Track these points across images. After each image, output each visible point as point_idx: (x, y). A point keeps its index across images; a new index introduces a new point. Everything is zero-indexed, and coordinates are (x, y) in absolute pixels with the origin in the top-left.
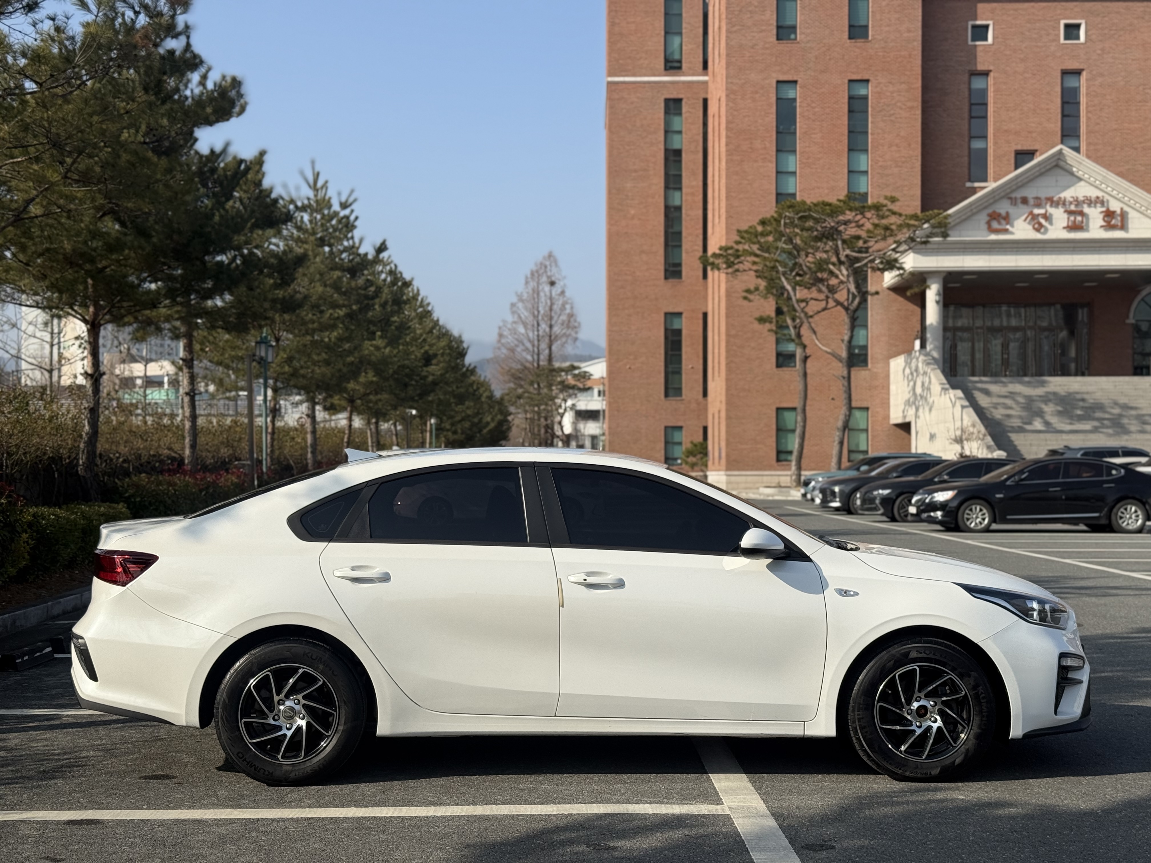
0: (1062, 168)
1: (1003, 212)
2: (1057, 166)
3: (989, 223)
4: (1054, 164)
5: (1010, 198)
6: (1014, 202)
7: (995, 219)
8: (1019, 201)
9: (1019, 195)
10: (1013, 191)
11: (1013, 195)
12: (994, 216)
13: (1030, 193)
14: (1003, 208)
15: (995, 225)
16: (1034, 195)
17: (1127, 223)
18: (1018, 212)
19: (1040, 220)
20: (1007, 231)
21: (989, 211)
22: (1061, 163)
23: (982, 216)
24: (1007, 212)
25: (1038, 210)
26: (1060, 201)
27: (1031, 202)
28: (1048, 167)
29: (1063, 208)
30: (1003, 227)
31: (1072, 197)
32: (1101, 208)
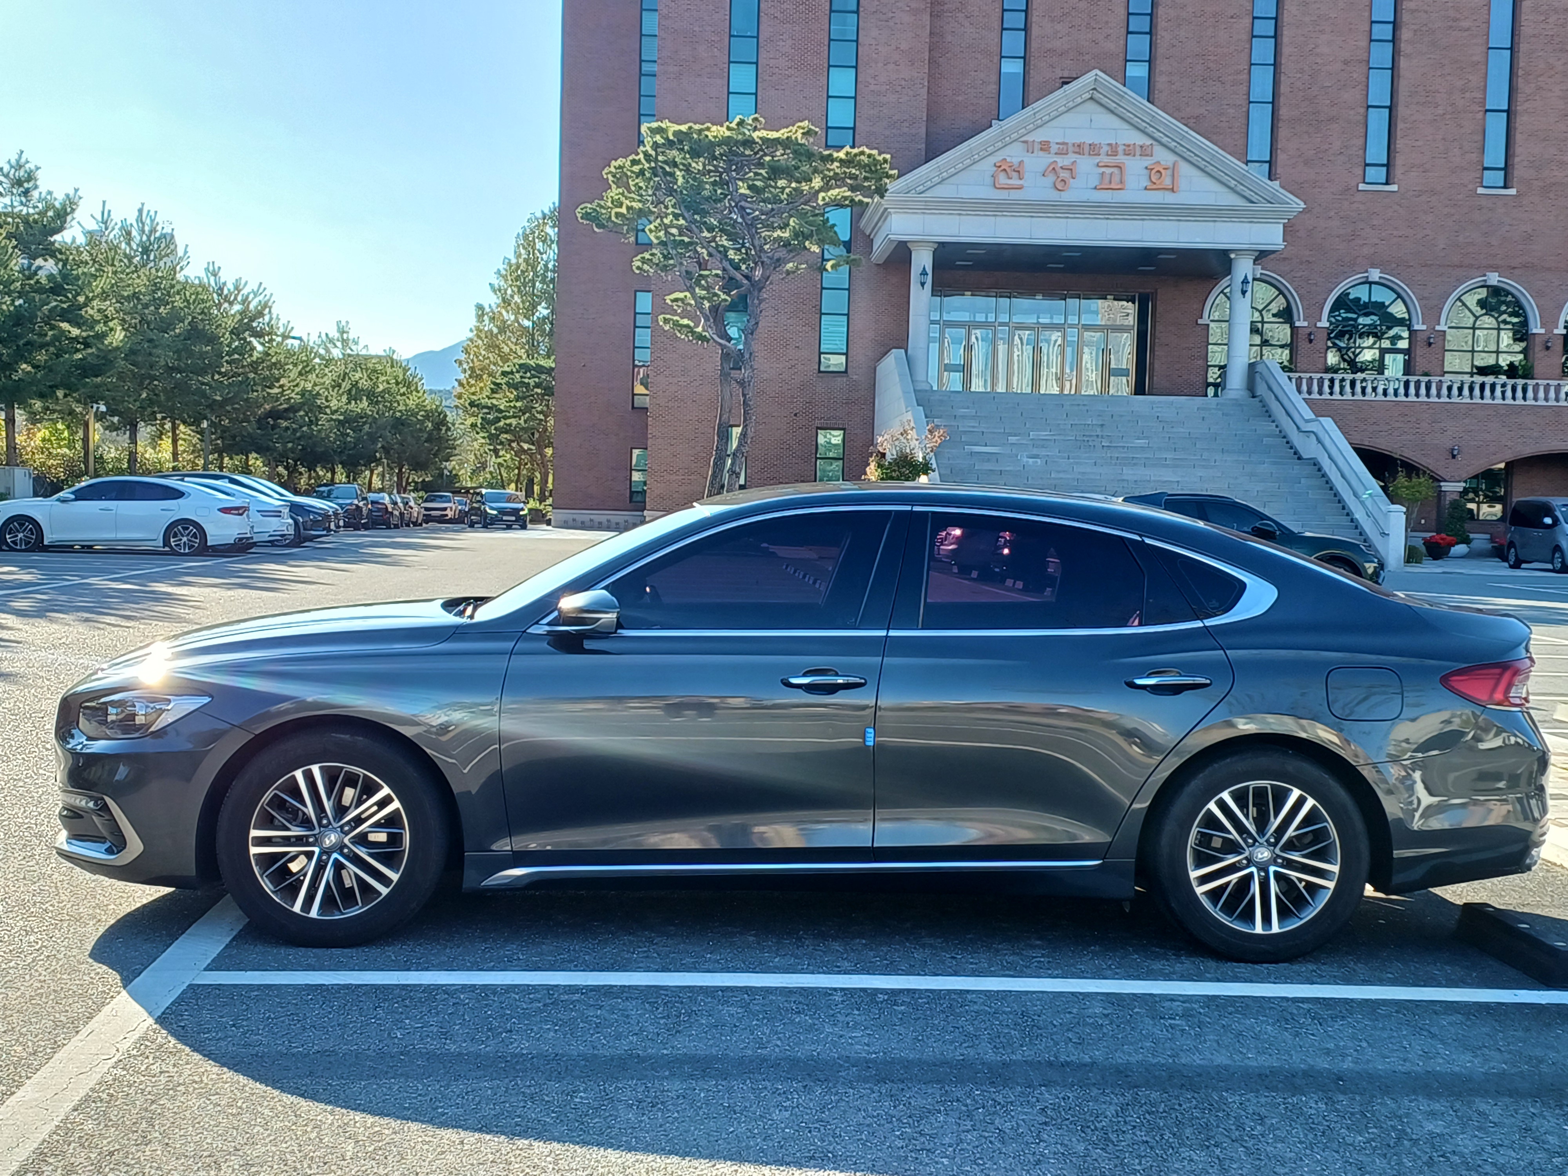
0: (1097, 102)
1: (1015, 161)
2: (1096, 99)
3: (996, 176)
4: (1088, 98)
5: (1028, 142)
6: (1029, 147)
7: (1003, 170)
8: (1037, 147)
9: (1038, 136)
10: (1030, 136)
11: (1035, 141)
12: (1004, 167)
13: (1055, 135)
14: (1014, 154)
15: (1002, 179)
16: (1062, 140)
17: (1182, 184)
18: (1036, 163)
19: (1064, 174)
20: (1020, 188)
21: (997, 158)
22: (1097, 95)
23: (987, 166)
24: (1021, 162)
25: (1063, 161)
26: (1093, 149)
27: (1054, 148)
28: (1079, 100)
29: (1097, 159)
30: (1015, 182)
31: (1110, 145)
32: (1148, 162)
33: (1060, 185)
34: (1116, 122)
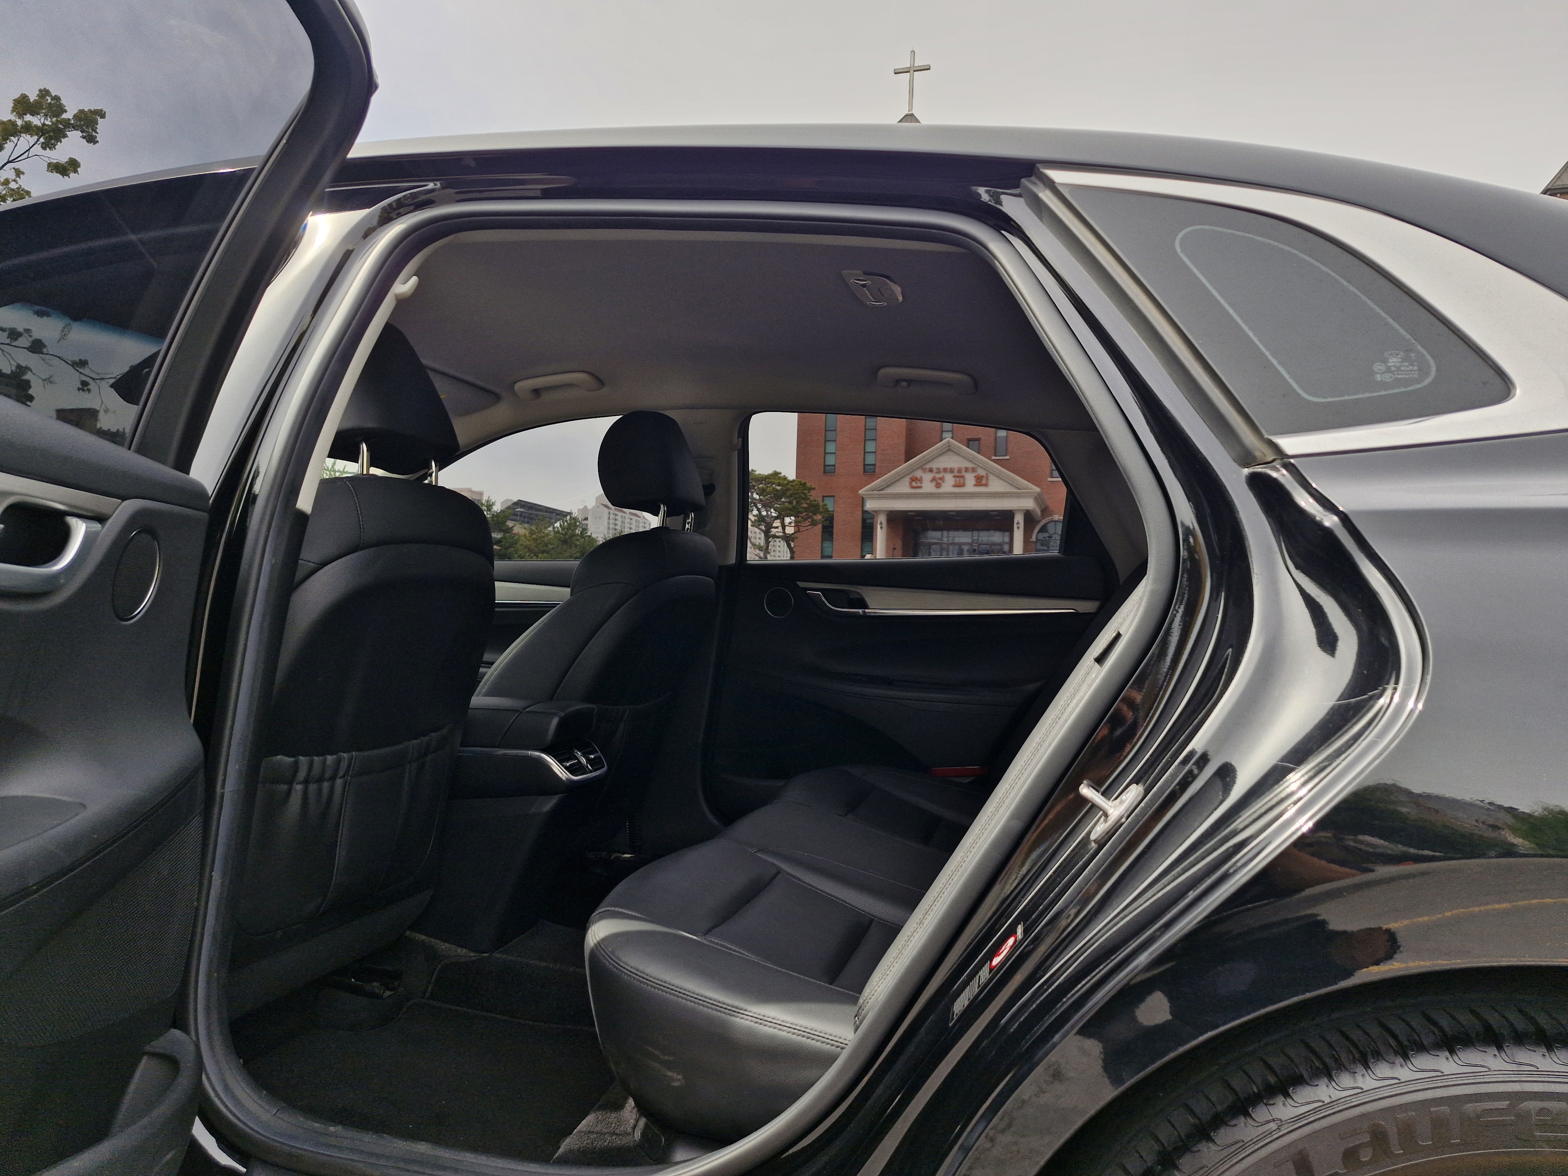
0: (953, 451)
1: (919, 477)
2: (949, 450)
3: (910, 483)
4: (947, 449)
5: (923, 469)
6: (924, 470)
7: (913, 480)
8: (928, 470)
9: (928, 466)
10: (923, 465)
11: (925, 467)
12: (914, 479)
13: (934, 465)
14: (918, 474)
15: (914, 484)
16: (937, 467)
17: (990, 483)
18: (927, 477)
19: (940, 481)
20: (920, 487)
21: (911, 476)
22: (951, 448)
23: (907, 480)
24: (921, 477)
25: (938, 476)
26: (952, 471)
27: (935, 470)
28: (944, 450)
29: (953, 474)
30: (920, 485)
31: (959, 468)
32: (975, 474)
33: (938, 486)
34: (961, 459)
